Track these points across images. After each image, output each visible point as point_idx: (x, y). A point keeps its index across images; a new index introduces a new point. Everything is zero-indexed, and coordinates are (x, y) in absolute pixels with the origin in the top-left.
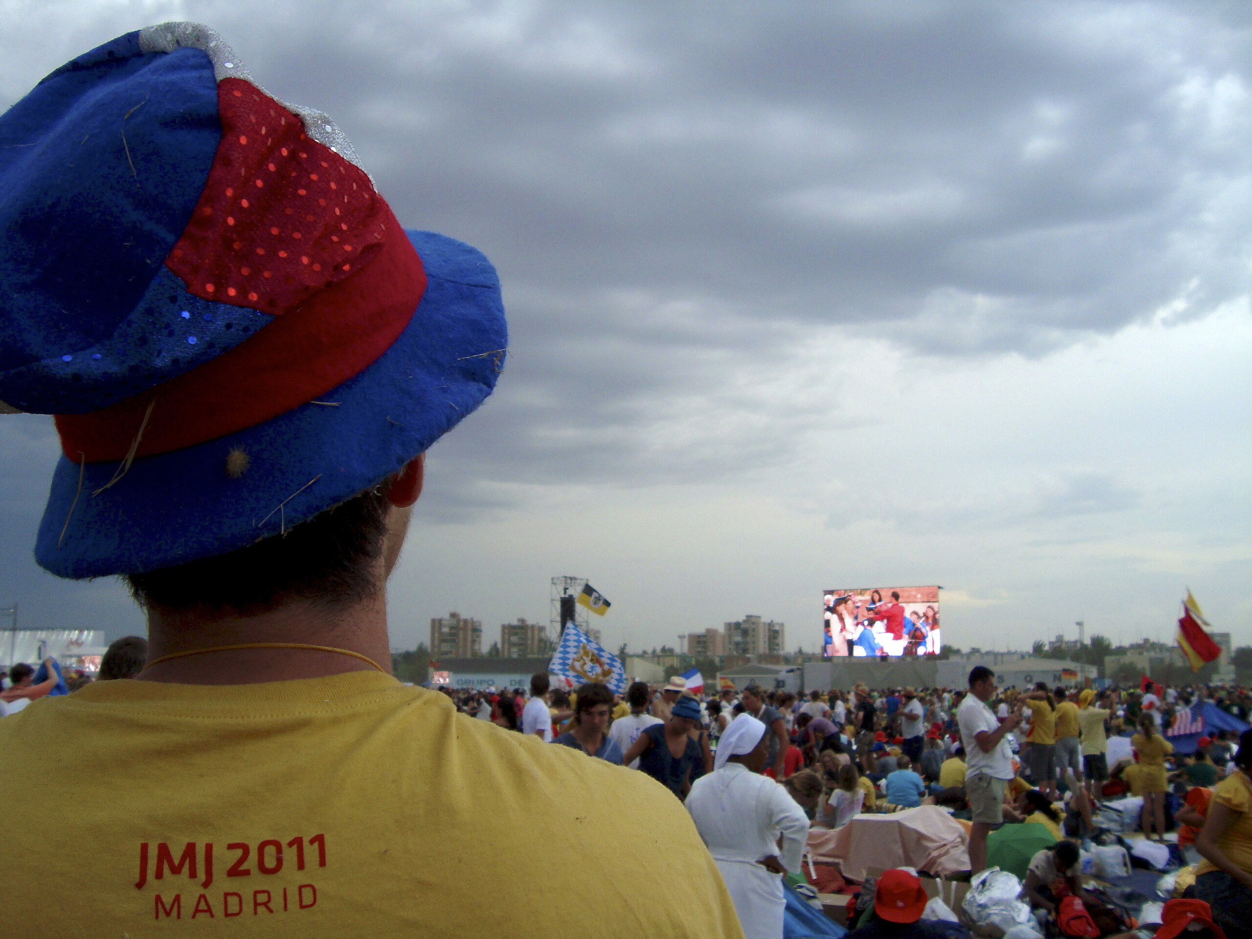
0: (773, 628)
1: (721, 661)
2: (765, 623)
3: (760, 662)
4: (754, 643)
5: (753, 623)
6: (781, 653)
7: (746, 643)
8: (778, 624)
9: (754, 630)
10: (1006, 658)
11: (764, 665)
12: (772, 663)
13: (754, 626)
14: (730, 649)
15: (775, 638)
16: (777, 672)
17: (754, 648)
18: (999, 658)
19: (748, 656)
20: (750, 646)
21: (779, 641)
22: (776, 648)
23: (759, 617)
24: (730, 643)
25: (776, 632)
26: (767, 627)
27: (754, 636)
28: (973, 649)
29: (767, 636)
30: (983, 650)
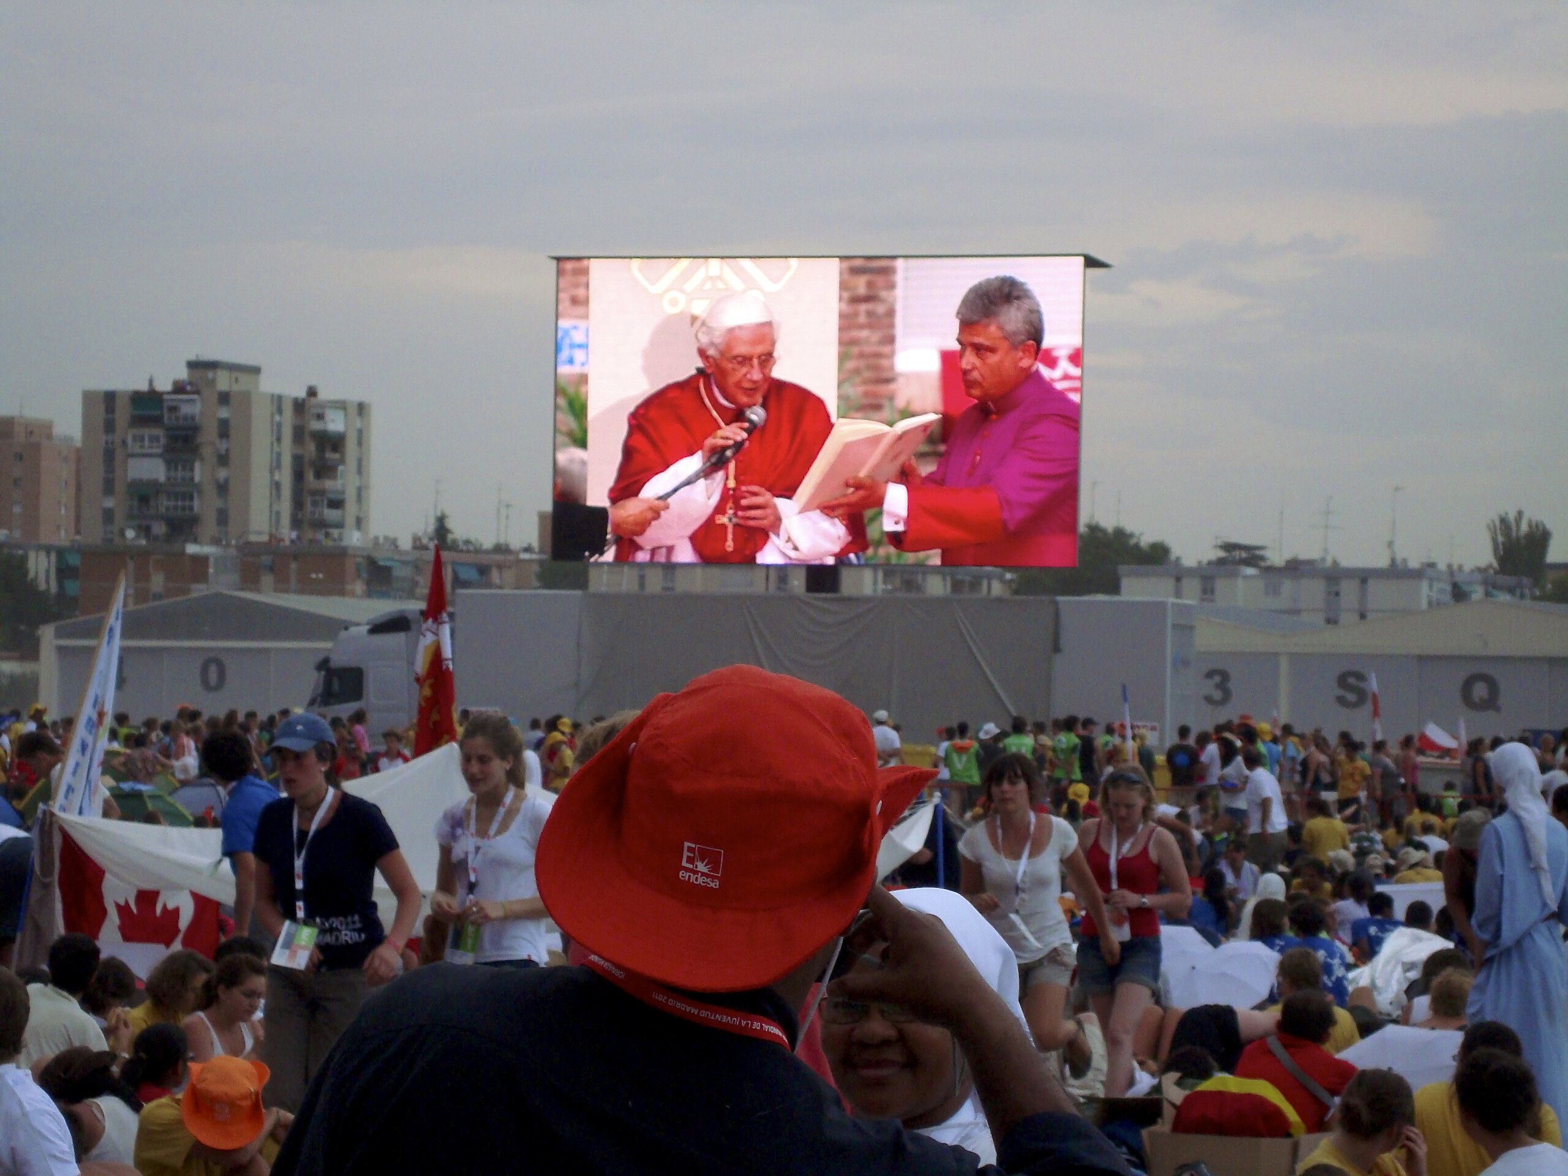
0: (315, 425)
1: (64, 572)
2: (278, 401)
3: (250, 577)
4: (223, 489)
5: (224, 398)
6: (354, 539)
7: (186, 492)
8: (341, 406)
9: (224, 429)
10: (1380, 594)
11: (268, 596)
12: (307, 587)
13: (224, 413)
14: (108, 516)
15: (325, 470)
16: (333, 627)
17: (223, 518)
18: (1349, 590)
19: (192, 549)
20: (205, 506)
21: (345, 481)
22: (331, 514)
23: (256, 371)
24: (109, 488)
25: (333, 443)
26: (288, 418)
27: (223, 460)
28: (1229, 547)
29: (287, 461)
30: (1276, 558)
